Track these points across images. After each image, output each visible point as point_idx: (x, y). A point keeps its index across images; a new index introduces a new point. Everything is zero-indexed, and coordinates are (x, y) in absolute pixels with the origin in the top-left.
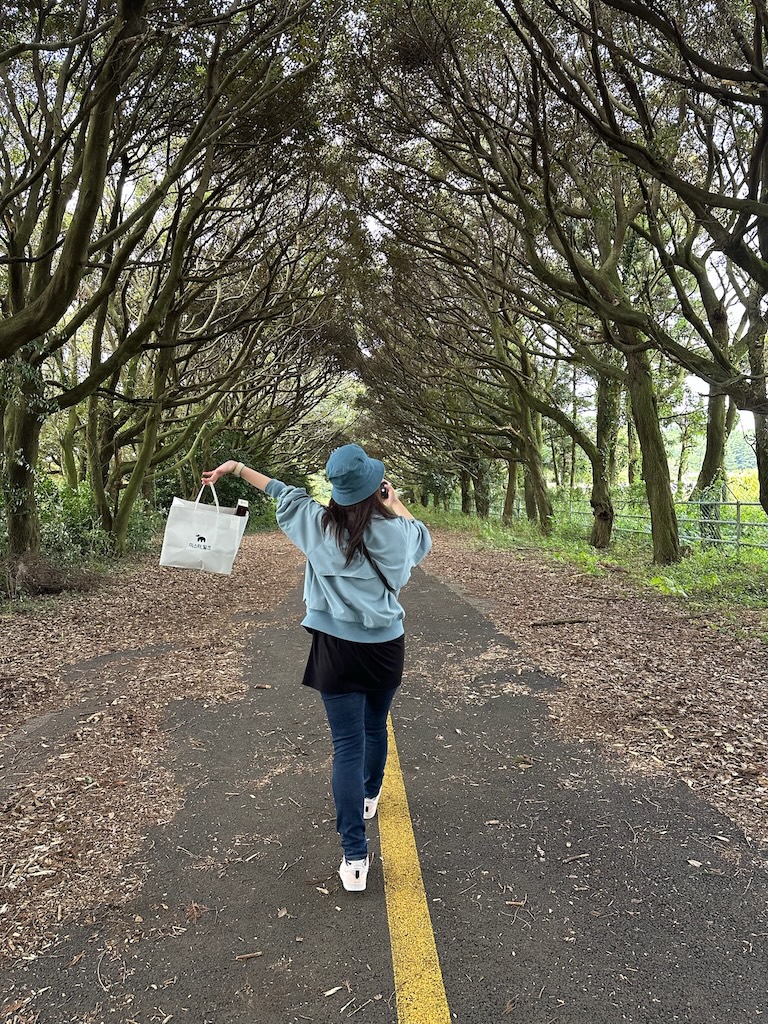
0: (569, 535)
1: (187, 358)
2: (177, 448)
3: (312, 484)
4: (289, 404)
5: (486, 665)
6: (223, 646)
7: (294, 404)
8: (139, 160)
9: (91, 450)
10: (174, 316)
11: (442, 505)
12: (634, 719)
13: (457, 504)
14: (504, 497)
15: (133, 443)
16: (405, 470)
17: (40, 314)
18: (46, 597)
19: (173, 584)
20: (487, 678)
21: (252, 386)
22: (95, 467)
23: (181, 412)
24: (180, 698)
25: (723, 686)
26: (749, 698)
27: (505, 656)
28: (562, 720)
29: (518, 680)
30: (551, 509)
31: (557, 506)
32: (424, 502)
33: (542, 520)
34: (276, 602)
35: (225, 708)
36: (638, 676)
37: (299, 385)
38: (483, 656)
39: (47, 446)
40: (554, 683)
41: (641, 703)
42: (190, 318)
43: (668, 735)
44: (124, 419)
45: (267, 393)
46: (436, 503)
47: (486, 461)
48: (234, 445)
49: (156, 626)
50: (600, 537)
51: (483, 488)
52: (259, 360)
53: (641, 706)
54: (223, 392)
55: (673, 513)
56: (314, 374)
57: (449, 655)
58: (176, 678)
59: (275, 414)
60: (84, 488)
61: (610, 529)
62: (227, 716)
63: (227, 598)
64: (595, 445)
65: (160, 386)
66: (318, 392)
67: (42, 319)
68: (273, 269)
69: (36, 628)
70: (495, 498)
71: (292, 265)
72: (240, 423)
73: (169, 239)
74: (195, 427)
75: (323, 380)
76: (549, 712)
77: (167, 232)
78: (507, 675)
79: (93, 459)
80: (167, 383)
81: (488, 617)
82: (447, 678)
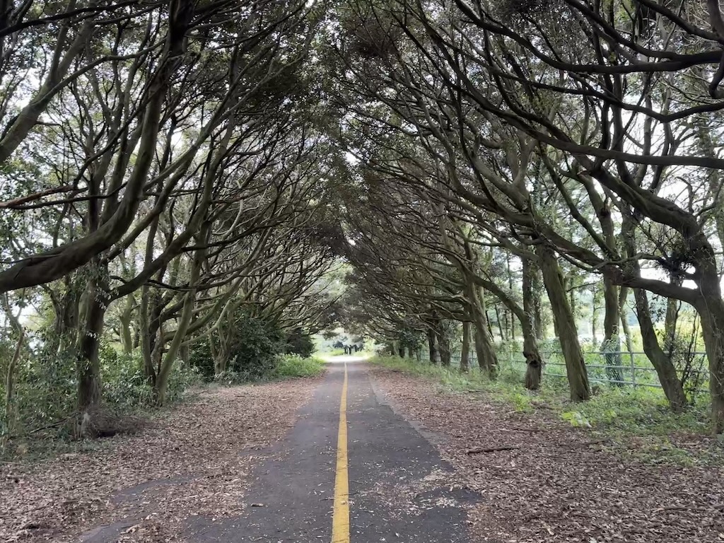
0: (511, 379)
1: (217, 253)
2: (207, 320)
3: (314, 342)
4: (295, 281)
5: (427, 485)
6: (231, 474)
7: (299, 281)
8: (184, 118)
9: (142, 324)
10: (208, 224)
11: (415, 356)
12: (528, 521)
13: (426, 355)
14: (460, 349)
15: (175, 317)
16: (386, 330)
17: (108, 234)
18: (103, 439)
19: (199, 427)
20: (426, 495)
21: (266, 270)
22: (145, 337)
23: (212, 293)
24: (195, 514)
25: (602, 496)
26: (618, 504)
27: (443, 477)
28: (475, 524)
29: (449, 495)
30: (495, 359)
31: (501, 356)
32: (402, 355)
33: (489, 368)
34: (276, 439)
35: (228, 520)
36: (540, 489)
37: (302, 267)
38: (426, 478)
39: (111, 321)
40: (476, 496)
41: (536, 509)
42: (221, 223)
43: (550, 533)
44: (168, 300)
45: (278, 274)
46: (411, 354)
47: (446, 321)
48: (252, 315)
49: (183, 460)
50: (532, 382)
51: (445, 343)
52: (272, 250)
53: (535, 511)
54: (243, 277)
55: (582, 361)
56: (312, 259)
57: (401, 478)
58: (194, 499)
59: (283, 290)
60: (137, 353)
61: (540, 374)
62: (228, 527)
63: (238, 437)
64: (523, 308)
65: (195, 275)
66: (316, 272)
67: (109, 237)
68: (280, 189)
69: (93, 463)
70: (454, 350)
71: (294, 185)
72: (257, 297)
73: (204, 171)
74: (222, 302)
75: (319, 264)
76: (467, 518)
77: (203, 166)
78: (442, 491)
79: (144, 330)
80: (201, 271)
81: (437, 447)
82: (396, 495)
